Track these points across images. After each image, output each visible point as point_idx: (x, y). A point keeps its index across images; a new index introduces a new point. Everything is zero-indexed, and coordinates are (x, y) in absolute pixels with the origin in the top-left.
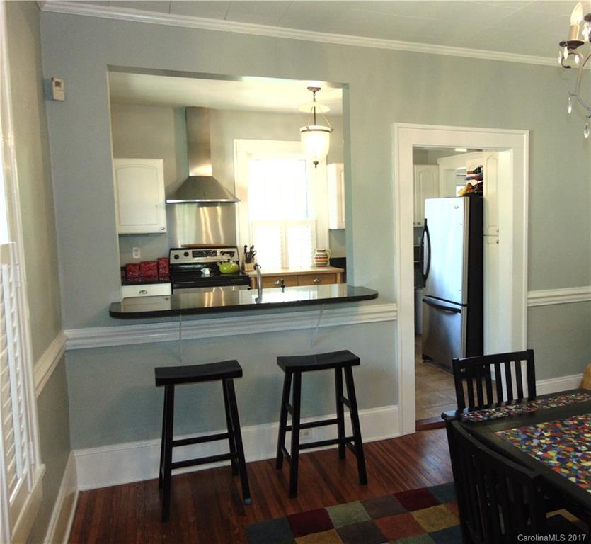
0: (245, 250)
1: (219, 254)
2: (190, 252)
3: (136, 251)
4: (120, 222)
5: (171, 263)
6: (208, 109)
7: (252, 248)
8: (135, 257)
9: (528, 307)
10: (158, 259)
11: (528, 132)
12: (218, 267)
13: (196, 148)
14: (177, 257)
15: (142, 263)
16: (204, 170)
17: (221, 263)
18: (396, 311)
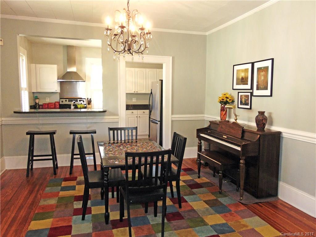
0: (88, 100)
1: (78, 101)
2: (67, 100)
3: (47, 99)
4: (40, 88)
5: (60, 103)
6: (76, 46)
7: (90, 99)
8: (47, 101)
9: (172, 121)
10: (55, 102)
11: (172, 57)
12: (77, 106)
13: (71, 61)
14: (62, 102)
15: (49, 103)
16: (73, 69)
17: (78, 104)
18: (119, 119)
